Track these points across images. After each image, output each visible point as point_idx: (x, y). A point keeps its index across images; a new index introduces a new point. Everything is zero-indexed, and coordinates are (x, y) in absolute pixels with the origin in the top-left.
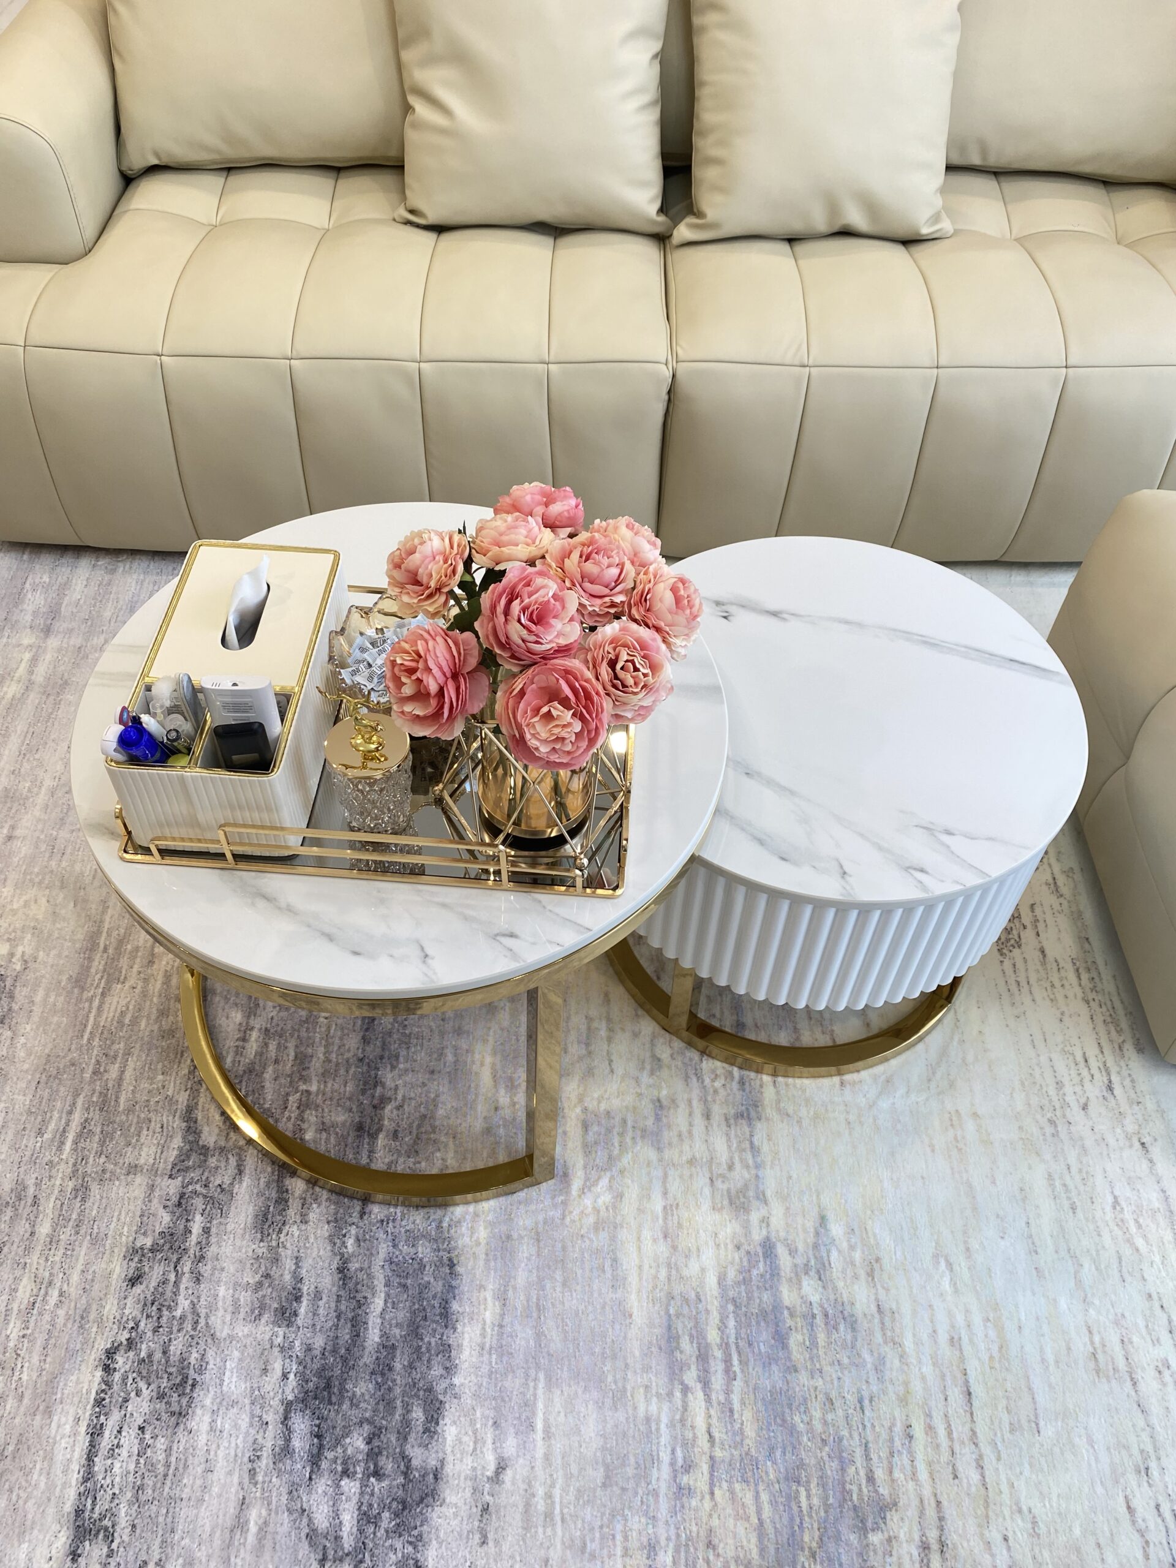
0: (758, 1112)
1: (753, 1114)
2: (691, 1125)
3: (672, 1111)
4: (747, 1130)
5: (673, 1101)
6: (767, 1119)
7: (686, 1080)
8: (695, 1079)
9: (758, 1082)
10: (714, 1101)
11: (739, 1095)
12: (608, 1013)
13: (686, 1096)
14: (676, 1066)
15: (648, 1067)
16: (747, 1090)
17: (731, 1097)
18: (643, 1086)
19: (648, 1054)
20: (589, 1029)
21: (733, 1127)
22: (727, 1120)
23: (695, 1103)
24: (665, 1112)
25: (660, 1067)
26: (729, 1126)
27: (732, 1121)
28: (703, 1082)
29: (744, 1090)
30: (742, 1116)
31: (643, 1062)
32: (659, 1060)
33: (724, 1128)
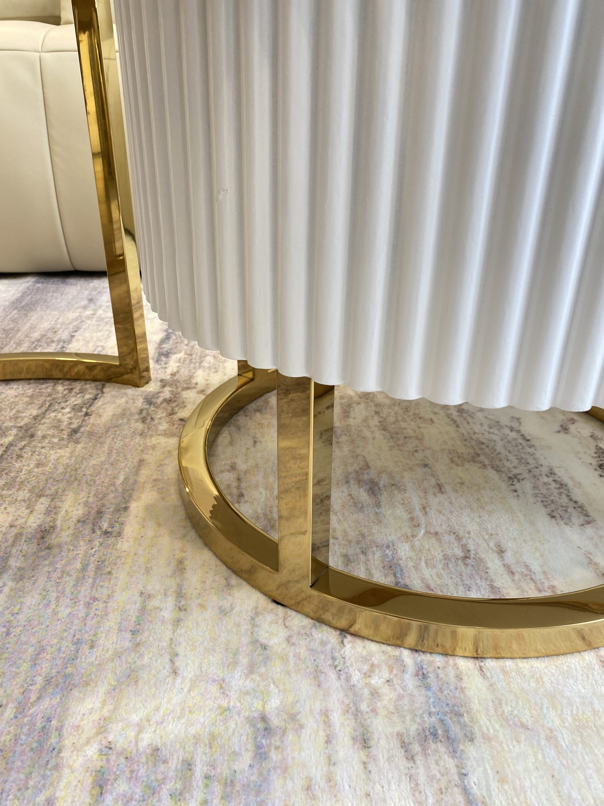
0: (464, 726)
1: (455, 730)
2: (331, 762)
3: (290, 737)
4: (450, 763)
5: (293, 717)
6: (487, 739)
7: (316, 678)
8: (332, 675)
9: (452, 673)
10: (374, 711)
11: (420, 697)
12: (180, 586)
13: (317, 706)
14: (297, 656)
15: (244, 661)
16: (435, 688)
17: (406, 701)
18: (233, 695)
19: (245, 640)
20: (143, 610)
21: (419, 759)
22: (404, 745)
23: (336, 717)
24: (276, 741)
25: (267, 659)
26: (411, 758)
27: (416, 748)
28: (348, 679)
29: (428, 688)
30: (435, 735)
31: (236, 654)
32: (265, 647)
33: (403, 763)
